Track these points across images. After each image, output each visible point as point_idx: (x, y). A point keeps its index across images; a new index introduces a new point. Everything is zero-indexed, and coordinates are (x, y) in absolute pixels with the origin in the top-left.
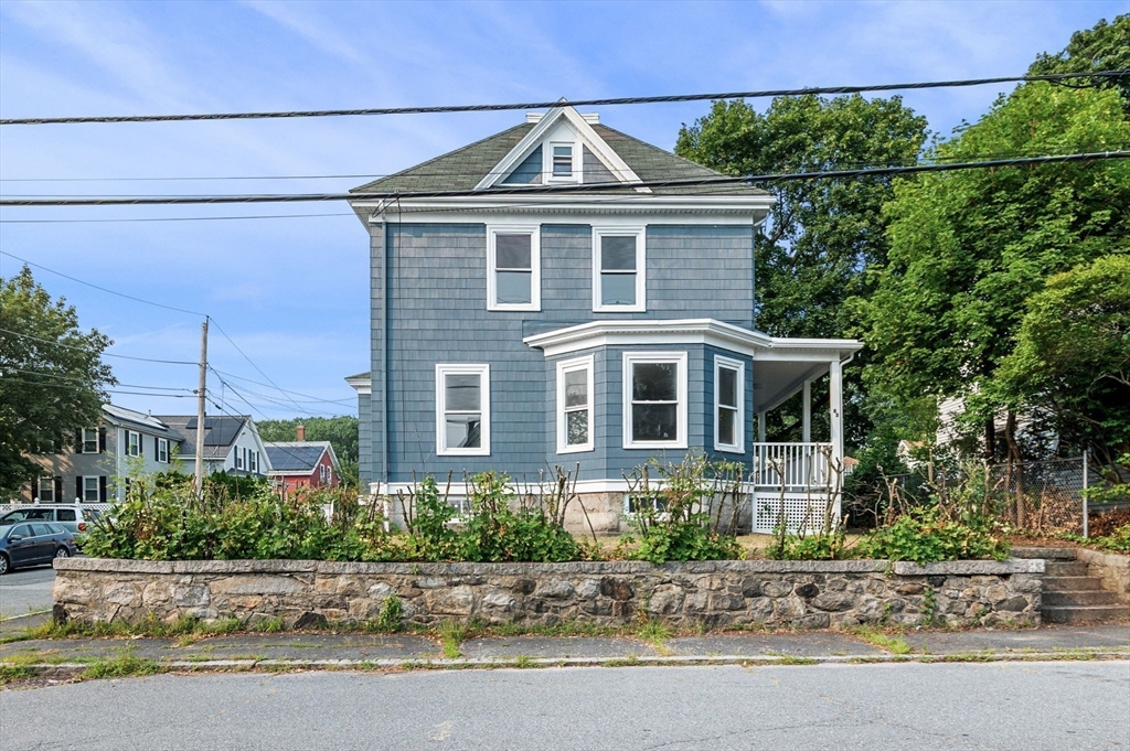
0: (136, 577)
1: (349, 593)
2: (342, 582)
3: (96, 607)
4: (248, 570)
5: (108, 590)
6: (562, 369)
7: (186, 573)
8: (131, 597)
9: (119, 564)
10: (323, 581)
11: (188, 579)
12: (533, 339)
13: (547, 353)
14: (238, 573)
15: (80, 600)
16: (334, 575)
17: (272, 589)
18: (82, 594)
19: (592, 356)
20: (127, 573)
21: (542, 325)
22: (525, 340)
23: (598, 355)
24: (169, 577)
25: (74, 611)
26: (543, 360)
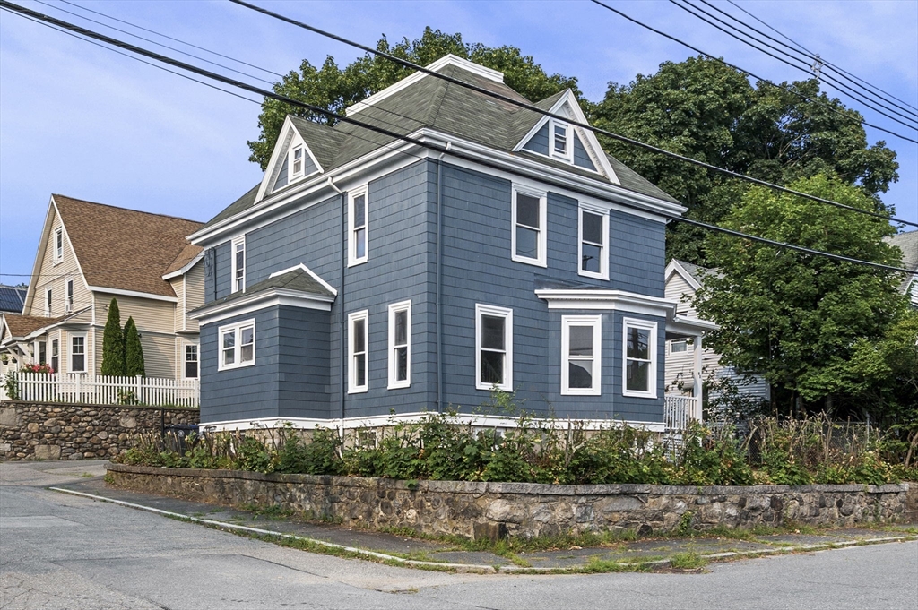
0: (551, 498)
1: (666, 510)
2: (664, 500)
3: (527, 526)
4: (618, 492)
5: (533, 510)
6: (567, 323)
7: (585, 495)
8: (549, 516)
9: (544, 487)
10: (652, 500)
11: (583, 500)
12: (542, 292)
13: (551, 306)
14: (609, 495)
15: (517, 519)
16: (659, 495)
17: (625, 507)
18: (520, 513)
19: (600, 316)
20: (545, 495)
21: (547, 280)
22: (537, 292)
23: (605, 317)
24: (571, 498)
25: (513, 529)
26: (547, 311)
